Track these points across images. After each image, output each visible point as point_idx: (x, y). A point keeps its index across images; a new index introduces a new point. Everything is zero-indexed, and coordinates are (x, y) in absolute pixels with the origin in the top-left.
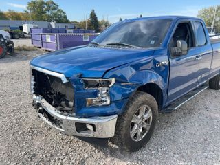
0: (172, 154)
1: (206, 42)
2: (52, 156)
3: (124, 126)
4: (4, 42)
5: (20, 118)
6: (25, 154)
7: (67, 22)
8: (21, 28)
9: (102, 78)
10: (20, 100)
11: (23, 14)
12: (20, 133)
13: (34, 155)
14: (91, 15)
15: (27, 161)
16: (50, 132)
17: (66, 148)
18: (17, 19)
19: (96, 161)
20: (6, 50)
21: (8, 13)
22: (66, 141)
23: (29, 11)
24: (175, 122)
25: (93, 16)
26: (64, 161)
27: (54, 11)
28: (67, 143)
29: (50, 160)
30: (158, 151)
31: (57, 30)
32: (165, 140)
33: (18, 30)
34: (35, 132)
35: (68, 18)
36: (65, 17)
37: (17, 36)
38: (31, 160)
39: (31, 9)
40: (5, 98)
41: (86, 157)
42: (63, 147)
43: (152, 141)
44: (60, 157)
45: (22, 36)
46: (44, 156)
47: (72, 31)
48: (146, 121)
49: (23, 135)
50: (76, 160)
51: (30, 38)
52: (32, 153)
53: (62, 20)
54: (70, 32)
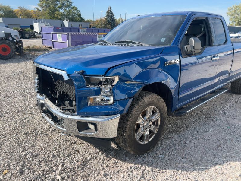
0: (180, 158)
1: (226, 40)
2: (54, 156)
3: (128, 127)
4: (13, 41)
5: (25, 119)
6: (27, 154)
7: (82, 20)
8: (32, 27)
9: (104, 75)
10: (26, 101)
11: (34, 12)
12: (23, 133)
13: (36, 155)
14: (108, 12)
15: (28, 160)
16: (54, 133)
17: (69, 149)
18: (28, 17)
19: (99, 163)
20: (14, 50)
21: (18, 11)
22: (69, 143)
23: (40, 9)
24: (188, 126)
25: (110, 14)
26: (66, 161)
27: (68, 9)
28: (70, 144)
29: (52, 161)
30: (165, 155)
31: (70, 30)
32: (174, 144)
33: (29, 29)
34: (39, 133)
35: (82, 16)
36: (80, 15)
37: (27, 36)
38: (33, 160)
39: (43, 7)
40: (11, 99)
41: (89, 158)
42: (66, 149)
43: (161, 145)
44: (62, 158)
45: (32, 35)
46: (46, 156)
47: (85, 30)
48: (154, 123)
49: (27, 136)
50: (78, 161)
51: (40, 37)
52: (34, 153)
53: (76, 18)
54: (84, 31)
